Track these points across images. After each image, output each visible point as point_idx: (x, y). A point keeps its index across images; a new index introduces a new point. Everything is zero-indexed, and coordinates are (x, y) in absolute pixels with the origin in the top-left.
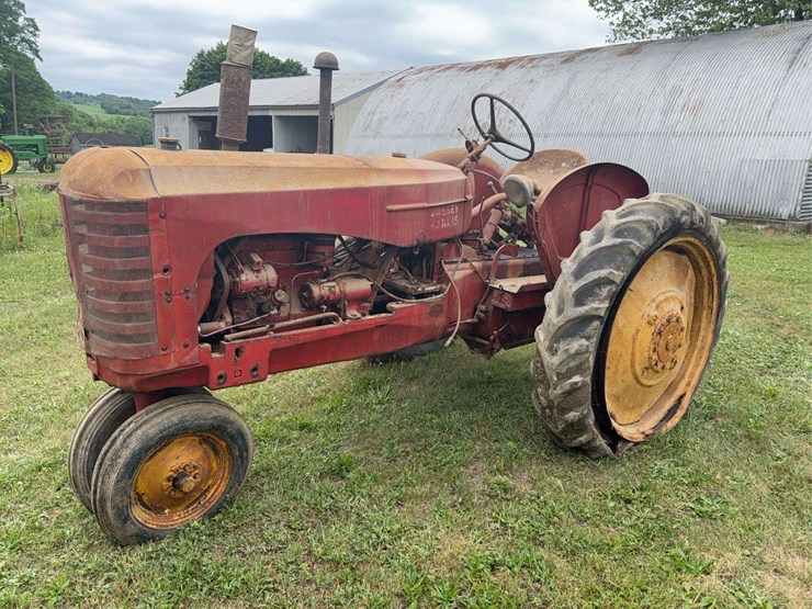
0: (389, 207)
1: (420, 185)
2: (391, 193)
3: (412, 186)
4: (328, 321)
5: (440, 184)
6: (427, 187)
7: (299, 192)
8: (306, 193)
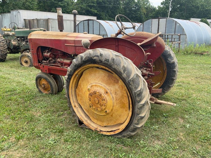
0: (66, 44)
1: (72, 40)
2: (66, 41)
3: (71, 40)
4: (59, 66)
5: (78, 40)
6: (74, 41)
7: (48, 39)
8: (49, 39)
